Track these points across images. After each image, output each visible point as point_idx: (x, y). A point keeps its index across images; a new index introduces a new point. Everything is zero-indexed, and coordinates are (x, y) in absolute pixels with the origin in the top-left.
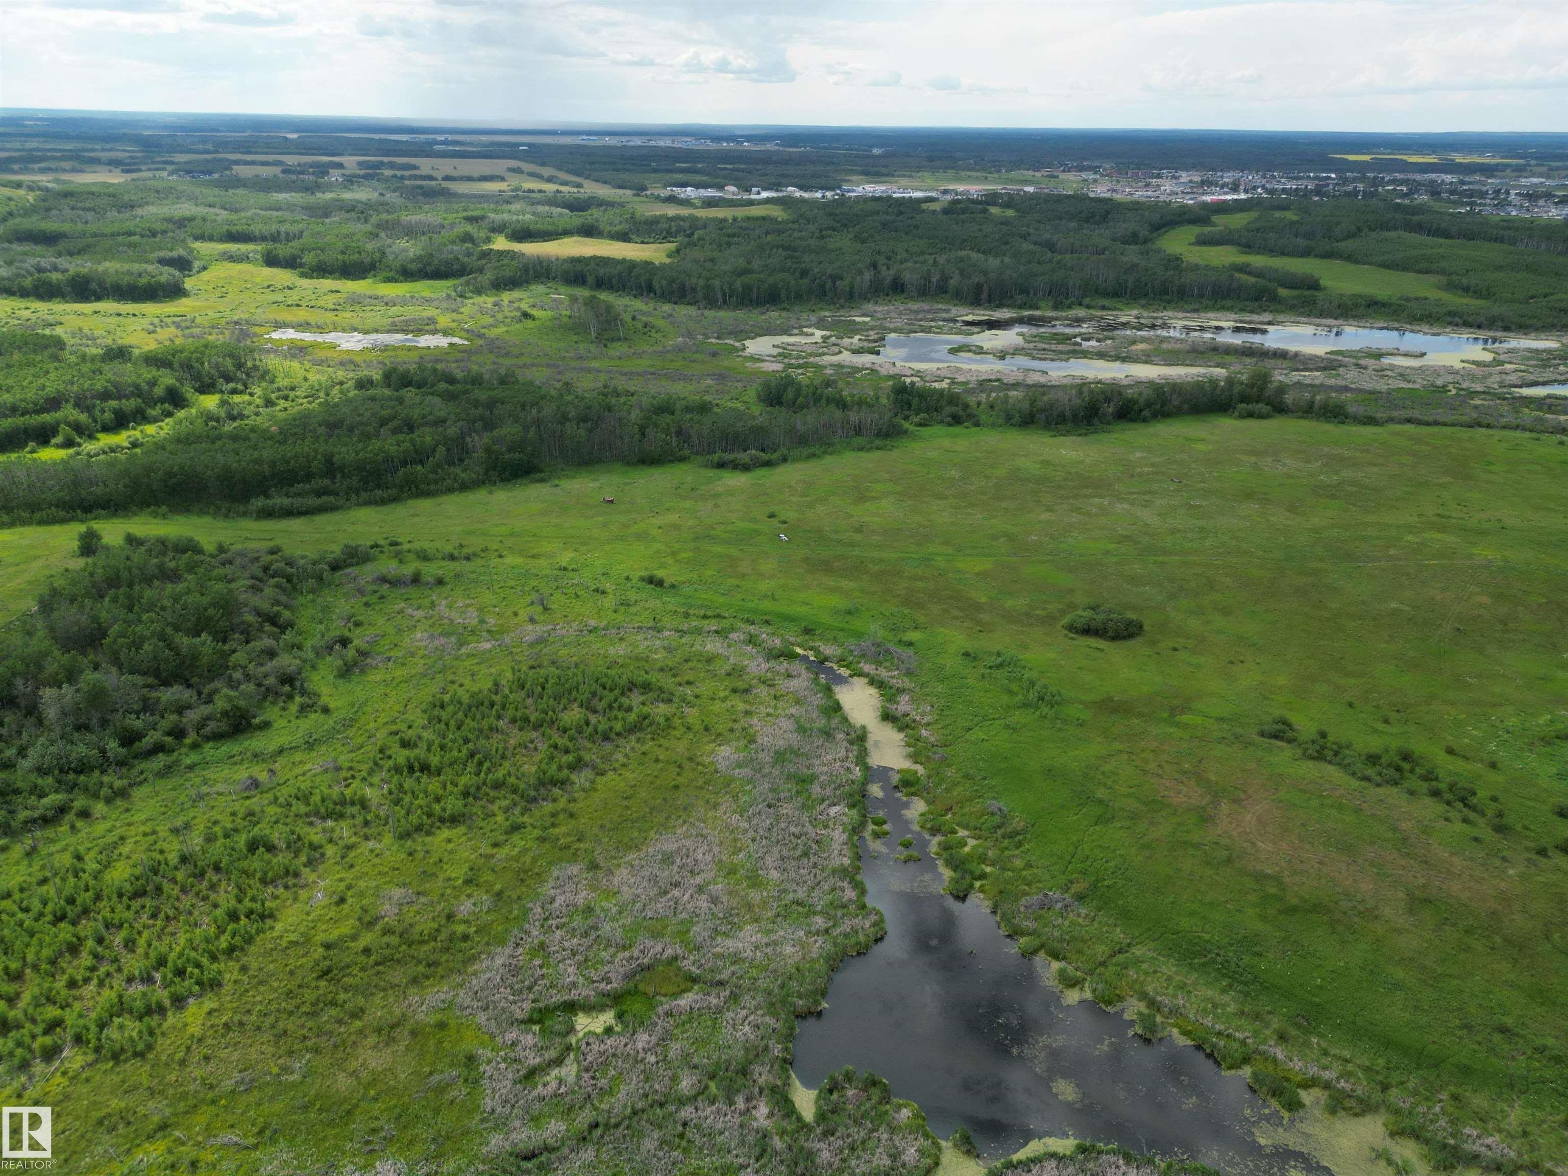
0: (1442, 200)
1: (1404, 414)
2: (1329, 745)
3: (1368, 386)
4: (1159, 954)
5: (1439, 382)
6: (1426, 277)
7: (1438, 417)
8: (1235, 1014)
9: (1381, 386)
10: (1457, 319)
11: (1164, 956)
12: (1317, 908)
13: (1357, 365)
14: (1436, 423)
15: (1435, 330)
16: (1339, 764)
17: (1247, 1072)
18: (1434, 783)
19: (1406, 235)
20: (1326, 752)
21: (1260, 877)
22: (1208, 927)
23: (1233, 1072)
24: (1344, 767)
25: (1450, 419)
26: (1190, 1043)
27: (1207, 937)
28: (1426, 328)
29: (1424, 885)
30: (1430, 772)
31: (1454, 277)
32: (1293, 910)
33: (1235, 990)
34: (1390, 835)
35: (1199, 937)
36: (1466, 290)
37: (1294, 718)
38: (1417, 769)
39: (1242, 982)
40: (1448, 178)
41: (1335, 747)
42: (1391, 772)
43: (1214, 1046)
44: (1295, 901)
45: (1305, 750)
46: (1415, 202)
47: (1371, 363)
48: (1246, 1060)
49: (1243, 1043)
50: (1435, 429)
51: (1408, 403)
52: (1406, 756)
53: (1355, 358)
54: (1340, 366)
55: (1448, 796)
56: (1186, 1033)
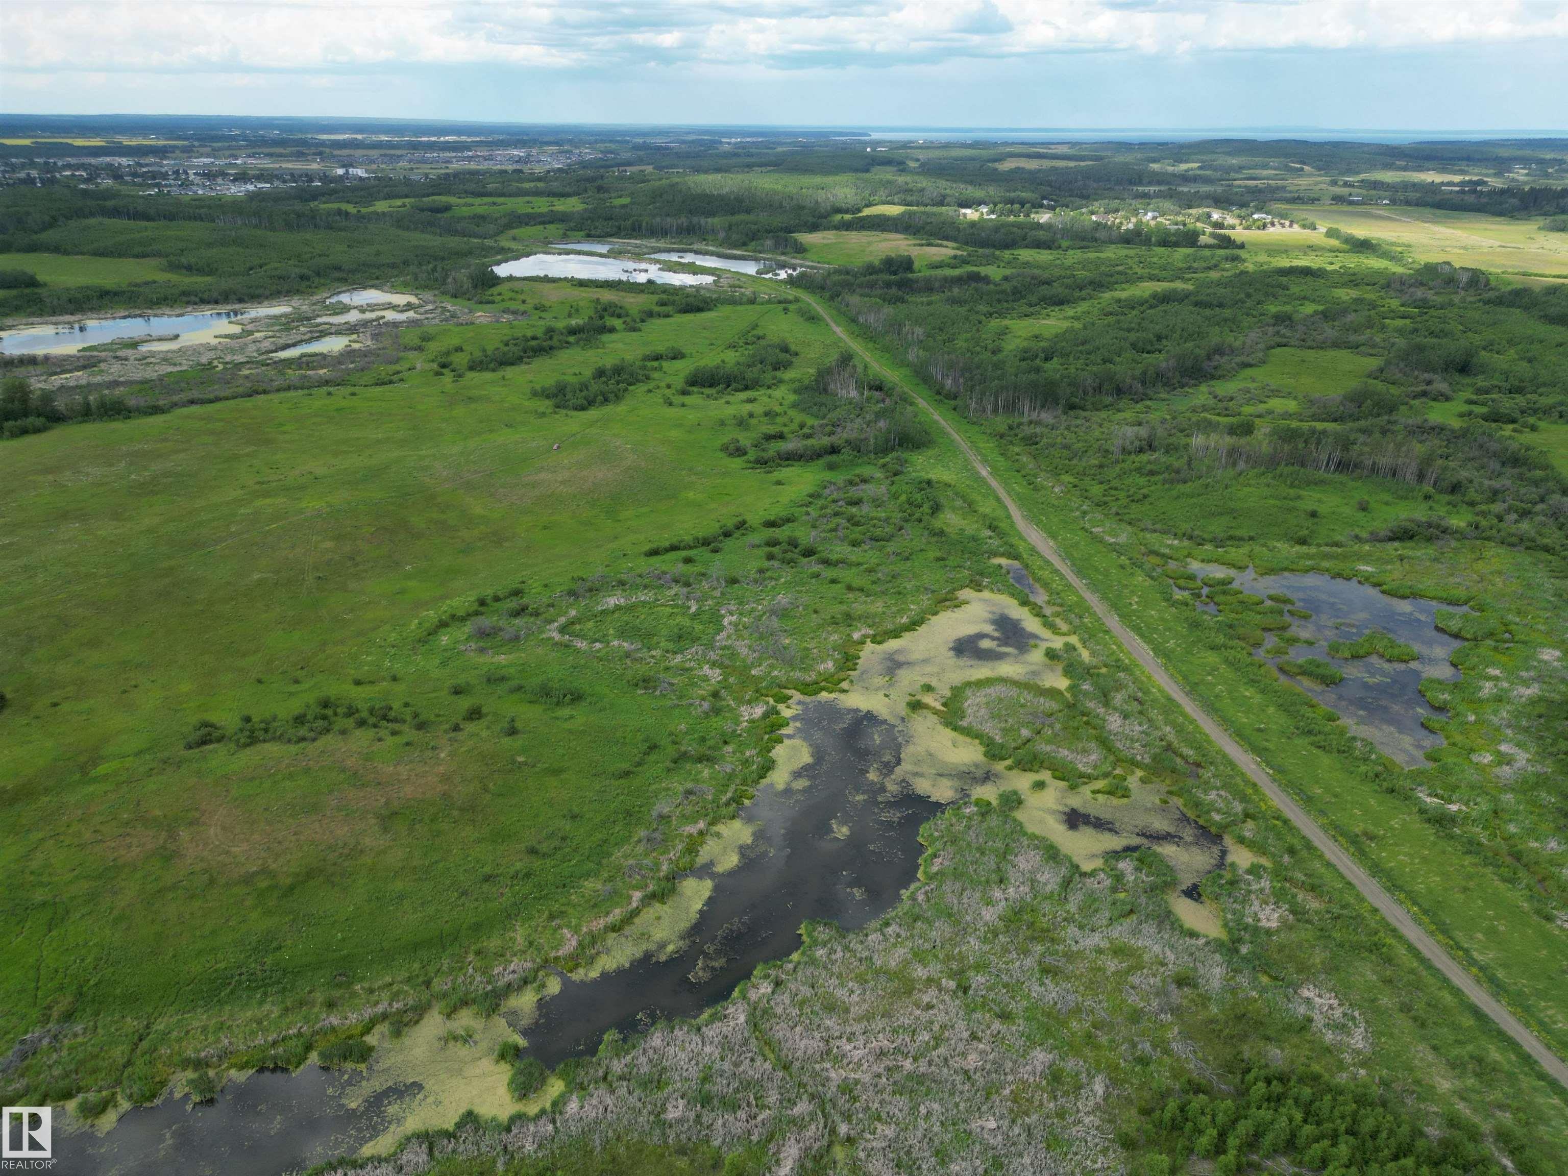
0: (126, 183)
1: (184, 396)
2: (256, 726)
3: (137, 376)
4: (184, 1013)
5: (204, 360)
6: (143, 260)
7: (217, 393)
8: (280, 1017)
9: (150, 374)
10: (193, 298)
11: (189, 1012)
12: (310, 874)
13: (116, 357)
14: (218, 399)
15: (178, 311)
16: (273, 739)
17: (314, 1057)
18: (357, 715)
19: (107, 221)
20: (256, 733)
21: (248, 880)
22: (220, 956)
23: (302, 1067)
24: (278, 739)
25: (228, 393)
26: (251, 1072)
27: (222, 965)
28: (167, 311)
29: (386, 804)
30: (350, 707)
31: (172, 258)
32: (292, 888)
33: (272, 995)
34: (342, 776)
35: (216, 970)
36: (189, 268)
37: (213, 717)
38: (339, 710)
39: (273, 984)
40: (124, 161)
41: (263, 725)
42: (320, 723)
43: (275, 1058)
44: (289, 881)
45: (238, 741)
46: (101, 187)
47: (129, 352)
48: (309, 1048)
49: (300, 1035)
50: (218, 405)
51: (183, 385)
52: (326, 704)
53: (110, 350)
54: (100, 362)
55: (372, 720)
56: (242, 1067)
